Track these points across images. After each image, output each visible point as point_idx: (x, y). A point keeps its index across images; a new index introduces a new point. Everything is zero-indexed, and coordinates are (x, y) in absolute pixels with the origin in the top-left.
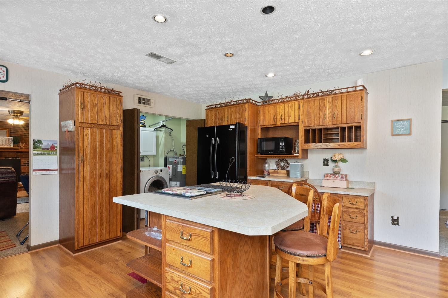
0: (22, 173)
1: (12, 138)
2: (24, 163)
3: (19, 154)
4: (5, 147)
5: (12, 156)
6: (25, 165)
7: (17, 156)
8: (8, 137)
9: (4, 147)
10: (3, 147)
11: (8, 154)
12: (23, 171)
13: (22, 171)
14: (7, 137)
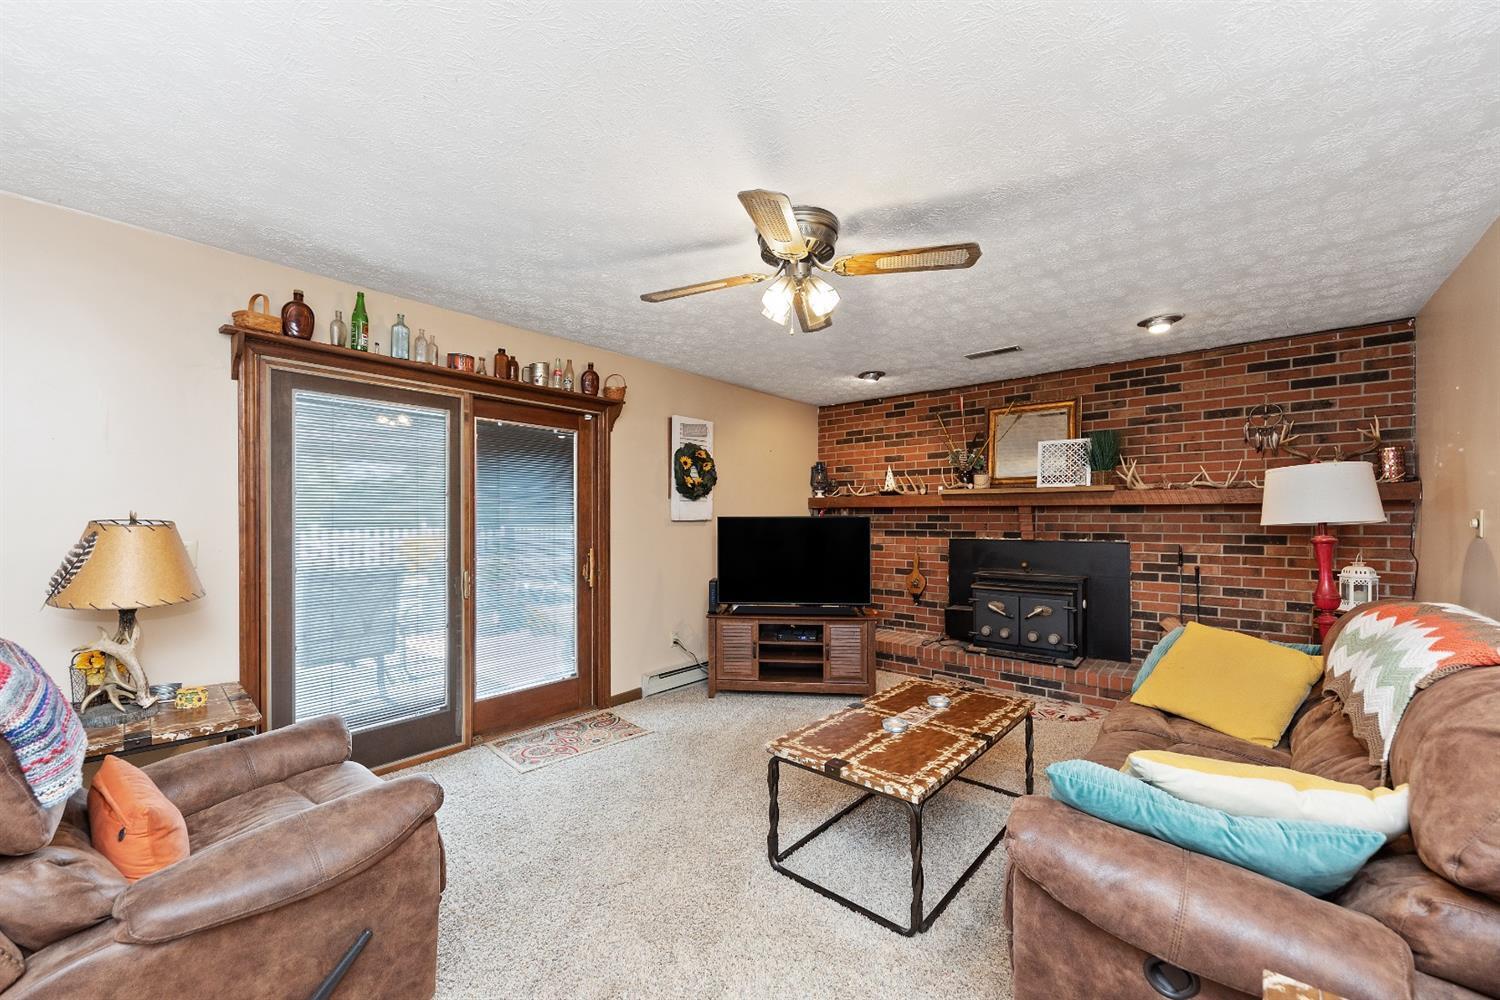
0: (1137, 615)
1: (1088, 440)
2: (1146, 567)
3: (1124, 519)
4: (1057, 485)
5: (1091, 528)
6: (1154, 578)
7: (1112, 527)
8: (1073, 441)
9: (1055, 485)
10: (1049, 485)
11: (1077, 518)
12: (1144, 606)
13: (1136, 605)
14: (1069, 438)
